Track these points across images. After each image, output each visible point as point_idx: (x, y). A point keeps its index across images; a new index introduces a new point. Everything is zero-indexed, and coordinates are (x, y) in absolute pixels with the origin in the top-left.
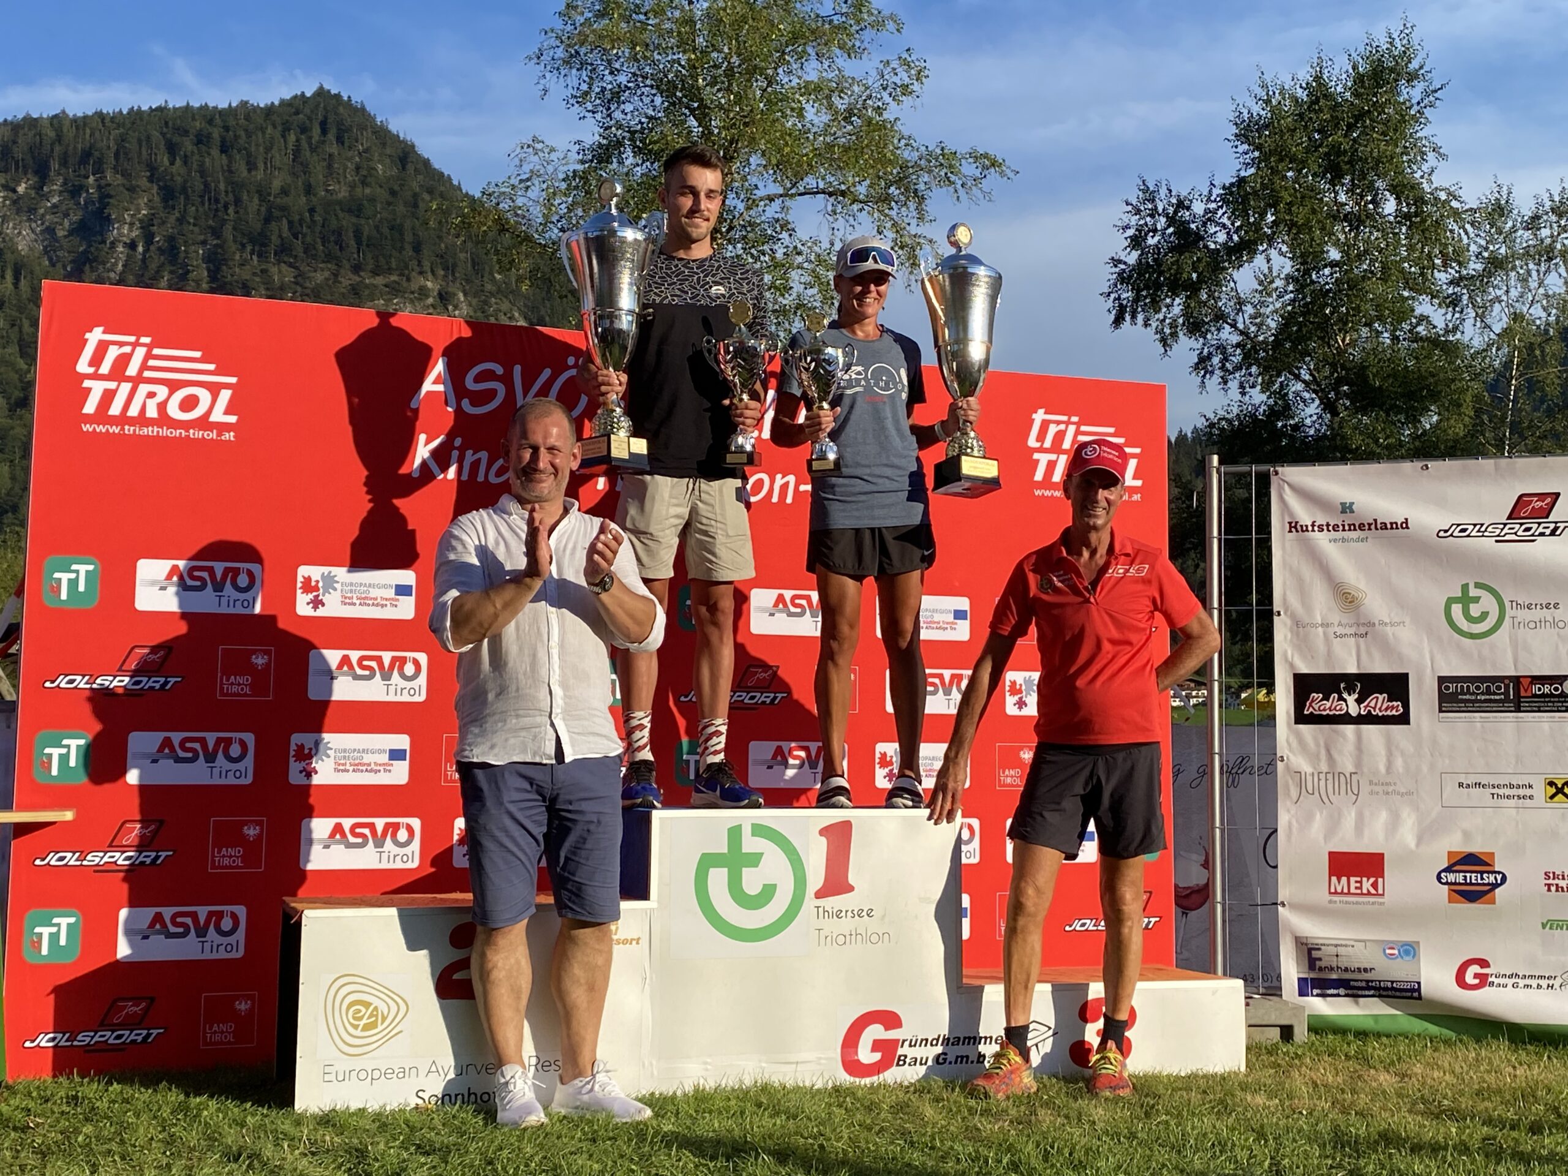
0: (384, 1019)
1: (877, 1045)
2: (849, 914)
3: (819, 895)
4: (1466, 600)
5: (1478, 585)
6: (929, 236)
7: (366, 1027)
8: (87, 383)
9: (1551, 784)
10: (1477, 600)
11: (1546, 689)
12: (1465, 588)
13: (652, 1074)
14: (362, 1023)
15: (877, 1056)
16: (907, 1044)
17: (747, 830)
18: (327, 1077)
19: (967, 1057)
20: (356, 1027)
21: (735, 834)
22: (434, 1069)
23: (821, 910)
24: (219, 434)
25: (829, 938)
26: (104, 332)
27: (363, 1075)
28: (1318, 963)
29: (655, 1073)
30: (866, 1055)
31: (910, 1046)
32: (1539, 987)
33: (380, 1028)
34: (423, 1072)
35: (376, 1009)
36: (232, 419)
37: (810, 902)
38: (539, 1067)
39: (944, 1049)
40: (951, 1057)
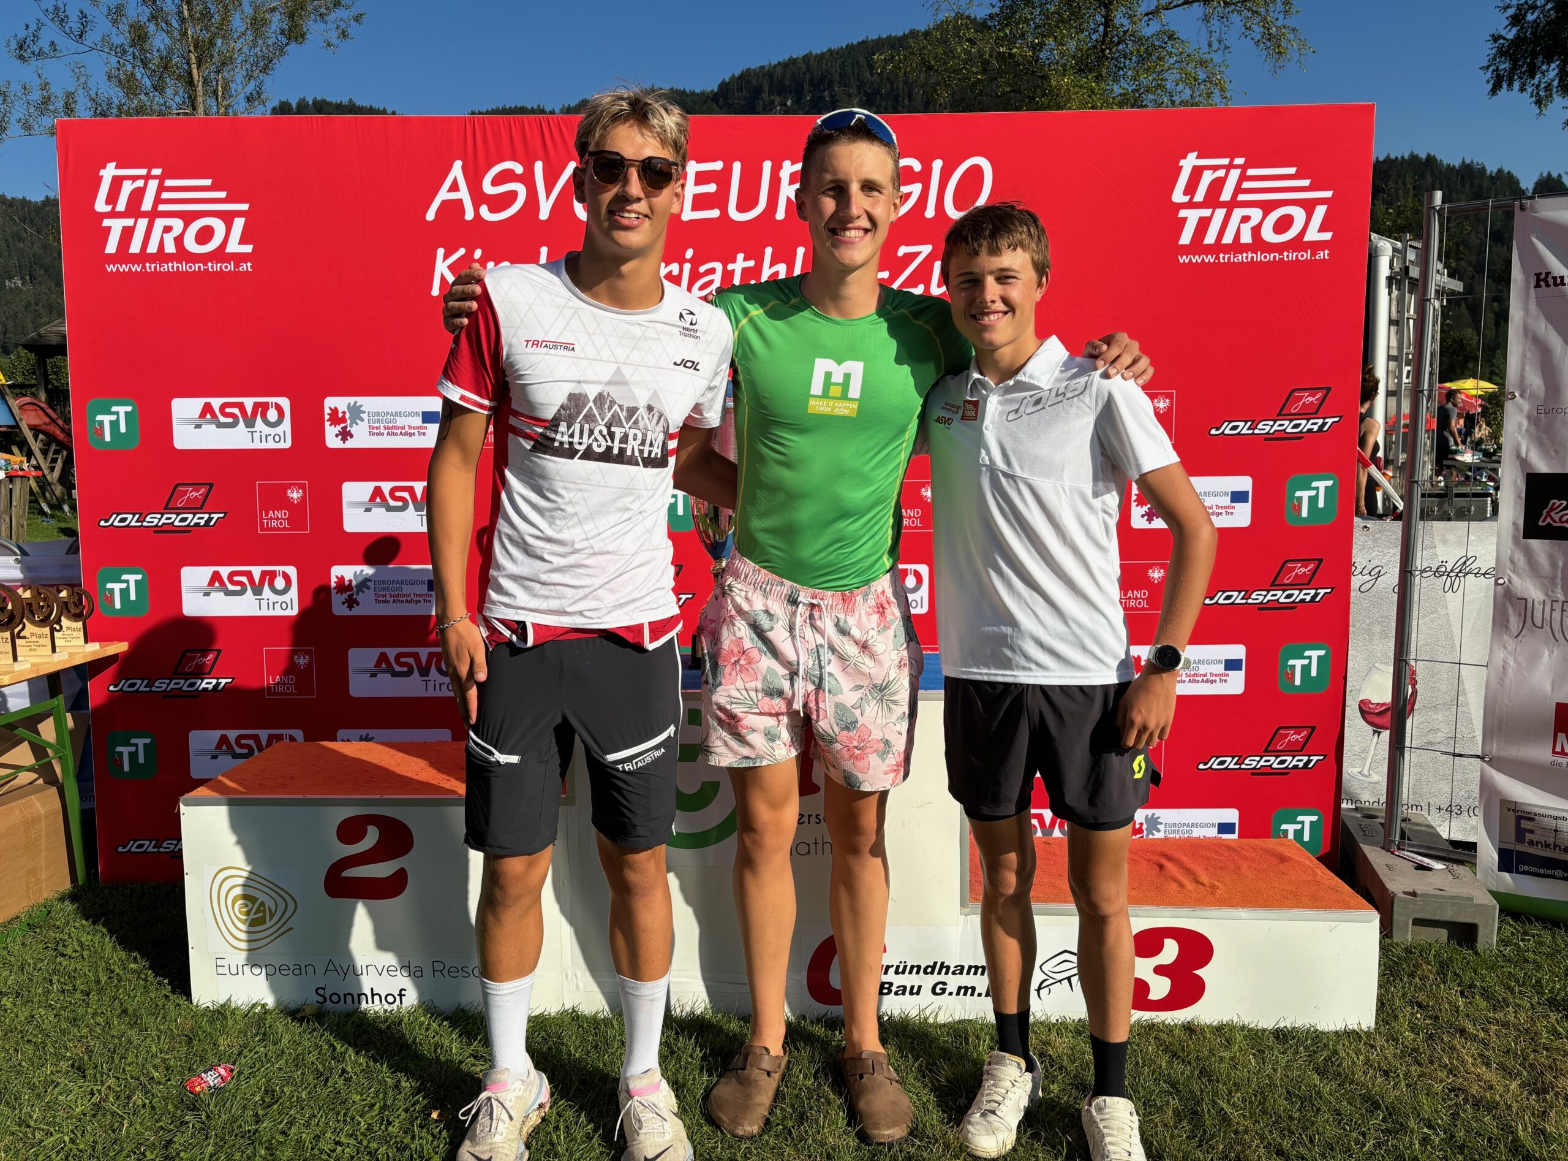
0: (272, 916)
2: (813, 819)
7: (254, 923)
8: (106, 223)
13: (577, 986)
14: (249, 918)
16: (892, 971)
18: (220, 970)
19: (973, 989)
20: (244, 922)
22: (331, 967)
24: (237, 266)
26: (117, 167)
28: (1528, 836)
29: (581, 985)
31: (897, 972)
33: (268, 924)
34: (320, 971)
35: (262, 904)
36: (248, 249)
38: (445, 972)
39: (942, 978)
40: (952, 987)
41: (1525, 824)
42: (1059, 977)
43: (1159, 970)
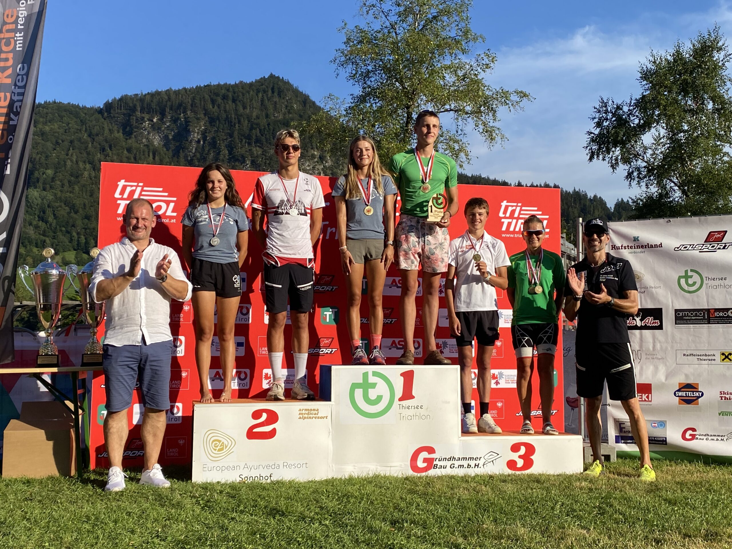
0: (226, 447)
1: (425, 460)
2: (413, 407)
3: (400, 399)
4: (687, 277)
5: (692, 270)
6: (498, 127)
7: (219, 450)
8: (119, 202)
9: (723, 354)
10: (691, 277)
11: (721, 314)
12: (686, 272)
13: (333, 470)
14: (217, 448)
15: (425, 465)
16: (437, 460)
17: (370, 374)
18: (205, 469)
19: (463, 466)
20: (215, 450)
21: (365, 375)
22: (246, 466)
23: (401, 406)
24: (170, 220)
25: (404, 418)
26: (125, 182)
27: (218, 468)
28: (623, 430)
29: (334, 470)
30: (421, 464)
31: (439, 461)
32: (717, 440)
33: (225, 450)
34: (242, 467)
35: (223, 443)
36: (175, 214)
37: (396, 402)
38: (287, 466)
39: (453, 462)
40: (456, 466)
41: (622, 426)
42: (489, 461)
43: (520, 457)
